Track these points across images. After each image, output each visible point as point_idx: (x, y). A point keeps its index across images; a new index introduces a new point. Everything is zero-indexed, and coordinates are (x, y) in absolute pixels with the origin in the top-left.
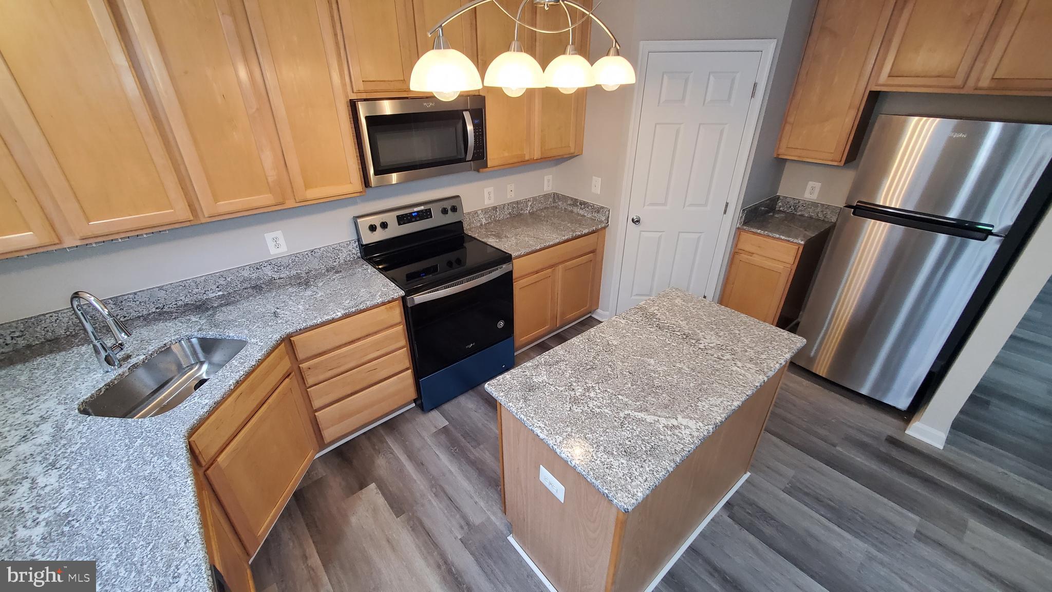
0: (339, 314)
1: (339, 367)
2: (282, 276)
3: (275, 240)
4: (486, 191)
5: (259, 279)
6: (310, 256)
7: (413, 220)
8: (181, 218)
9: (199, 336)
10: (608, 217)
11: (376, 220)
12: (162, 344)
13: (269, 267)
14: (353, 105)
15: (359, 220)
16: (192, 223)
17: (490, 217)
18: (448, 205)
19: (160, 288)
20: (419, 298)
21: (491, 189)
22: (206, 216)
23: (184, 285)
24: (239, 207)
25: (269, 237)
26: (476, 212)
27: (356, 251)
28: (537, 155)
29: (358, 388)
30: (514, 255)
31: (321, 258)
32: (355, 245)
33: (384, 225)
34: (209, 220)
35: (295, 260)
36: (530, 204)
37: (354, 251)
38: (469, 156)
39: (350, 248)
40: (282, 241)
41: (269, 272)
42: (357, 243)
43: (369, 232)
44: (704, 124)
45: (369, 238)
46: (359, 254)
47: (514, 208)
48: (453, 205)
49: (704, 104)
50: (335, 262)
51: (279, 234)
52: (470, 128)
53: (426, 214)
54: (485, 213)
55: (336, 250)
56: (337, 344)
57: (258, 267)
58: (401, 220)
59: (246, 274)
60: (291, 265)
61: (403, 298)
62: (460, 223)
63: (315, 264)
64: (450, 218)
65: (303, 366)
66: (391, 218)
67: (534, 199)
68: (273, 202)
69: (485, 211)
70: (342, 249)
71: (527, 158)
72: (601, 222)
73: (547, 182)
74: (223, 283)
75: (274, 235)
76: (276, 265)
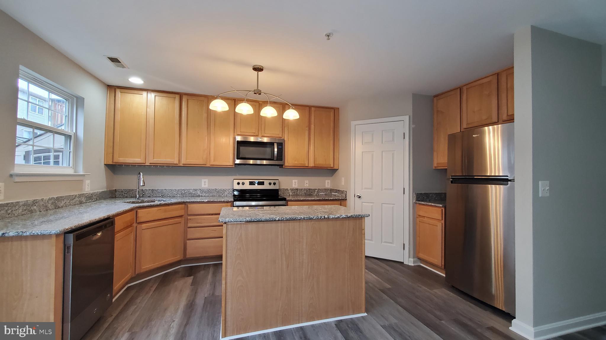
0: (206, 201)
2: (202, 195)
3: (205, 182)
4: (294, 181)
6: (214, 190)
8: (175, 163)
10: (346, 194)
11: (240, 181)
13: (199, 191)
14: (235, 138)
15: (234, 181)
16: (178, 165)
17: (294, 192)
18: (272, 182)
19: (165, 189)
21: (296, 181)
22: (182, 163)
25: (203, 181)
26: (287, 189)
28: (312, 164)
29: (206, 237)
30: (288, 199)
31: (218, 192)
33: (243, 184)
34: (182, 165)
35: (209, 191)
36: (317, 191)
38: (275, 159)
39: (229, 191)
40: (207, 183)
42: (232, 190)
43: (237, 185)
44: (384, 151)
45: (236, 187)
46: (233, 194)
47: (307, 191)
48: (275, 182)
49: (382, 142)
51: (207, 180)
52: (276, 150)
53: (262, 184)
55: (225, 191)
56: (203, 213)
57: (196, 190)
58: (251, 183)
59: (191, 191)
60: (207, 192)
61: (233, 202)
62: (277, 190)
63: (215, 194)
64: (273, 187)
65: (189, 217)
66: (247, 182)
67: (319, 189)
68: (203, 164)
69: (292, 190)
71: (307, 165)
72: (343, 197)
73: (327, 183)
74: (183, 192)
75: (205, 180)
76: (202, 191)
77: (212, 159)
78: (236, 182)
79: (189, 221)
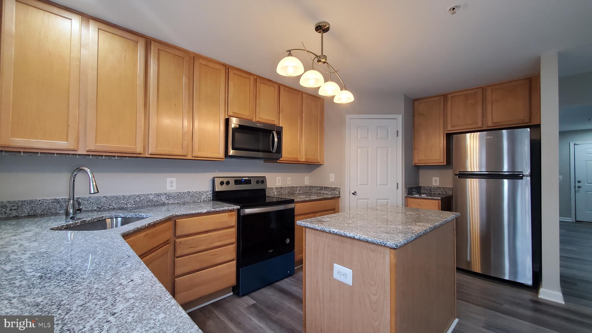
0: (205, 211)
1: (196, 247)
2: (169, 202)
3: (171, 183)
4: (278, 178)
5: (157, 202)
6: (187, 194)
7: (242, 183)
8: (137, 151)
9: (122, 216)
10: (340, 192)
11: (224, 180)
12: (101, 216)
13: (164, 196)
14: (227, 122)
15: (215, 179)
16: (141, 156)
17: (279, 192)
18: (260, 180)
19: (104, 197)
20: (248, 211)
21: (280, 178)
22: (149, 153)
24: (166, 153)
25: (169, 180)
26: (272, 188)
27: (210, 195)
28: (303, 160)
29: (204, 266)
30: (295, 201)
31: (192, 196)
32: (210, 193)
33: (228, 183)
34: (149, 156)
35: (179, 195)
36: (298, 189)
37: (209, 196)
38: (274, 151)
39: (208, 194)
40: (174, 184)
41: (163, 199)
42: (212, 192)
43: (220, 185)
44: (379, 147)
45: (218, 188)
46: (212, 198)
47: (290, 189)
48: (262, 180)
49: (377, 139)
50: (198, 200)
51: (174, 179)
52: (276, 140)
53: (248, 182)
54: (277, 189)
55: (200, 193)
56: (199, 231)
57: (159, 195)
58: (237, 182)
59: (151, 197)
60: (176, 197)
61: (238, 210)
62: (264, 191)
63: (188, 199)
64: (260, 186)
65: (178, 240)
66: (232, 181)
67: (300, 187)
68: (181, 154)
70: (204, 193)
71: (298, 160)
72: (337, 194)
73: (307, 180)
74: (138, 200)
75: (171, 179)
76: (169, 196)
78: (217, 181)
79: (177, 247)
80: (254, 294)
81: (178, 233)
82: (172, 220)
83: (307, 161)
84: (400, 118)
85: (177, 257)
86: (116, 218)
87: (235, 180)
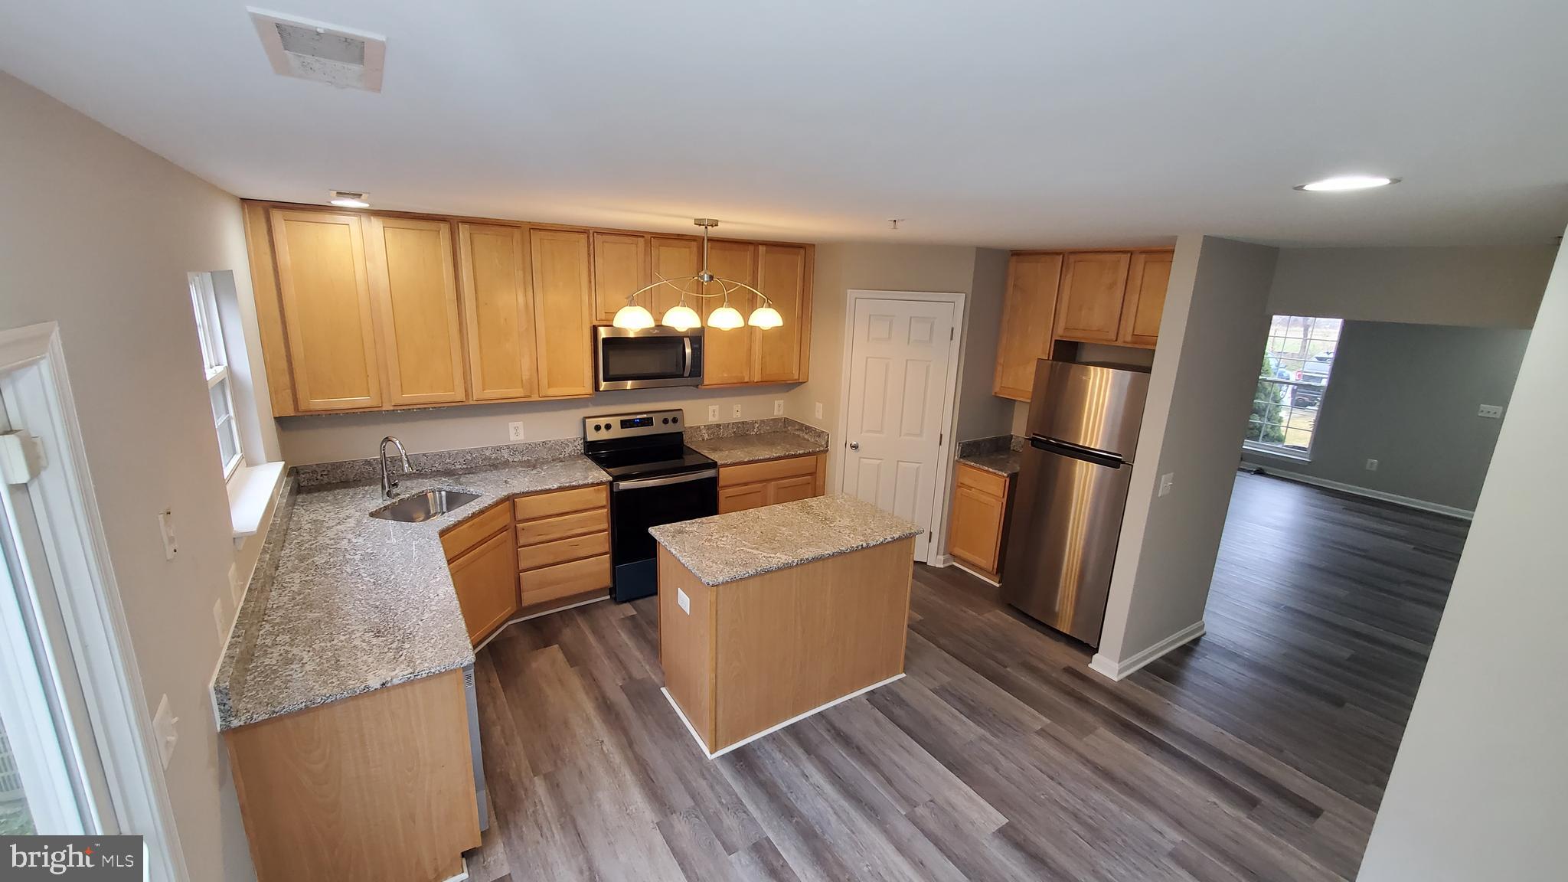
0: (555, 486)
1: (547, 534)
2: (515, 460)
3: (516, 428)
4: (711, 408)
5: (496, 459)
6: (541, 446)
7: (635, 426)
8: (457, 399)
9: (447, 490)
10: (828, 441)
11: (602, 422)
12: (421, 490)
13: (507, 450)
14: (595, 330)
15: (587, 420)
16: (464, 404)
17: (713, 433)
18: (670, 417)
19: (424, 455)
20: (624, 485)
21: (716, 407)
22: (474, 400)
23: (440, 455)
24: (499, 396)
25: (512, 425)
26: (699, 427)
27: (581, 447)
28: (757, 378)
29: (558, 560)
30: (719, 463)
31: (550, 449)
32: (580, 442)
33: (608, 427)
34: (475, 403)
35: (529, 448)
36: (757, 425)
37: (579, 447)
38: (687, 374)
39: (576, 444)
40: (521, 432)
41: (505, 454)
42: (582, 440)
43: (595, 431)
44: (911, 360)
45: (593, 436)
46: (583, 451)
47: (739, 427)
48: (675, 417)
49: (909, 342)
50: (561, 454)
51: (520, 424)
52: (688, 351)
53: (647, 422)
54: (708, 429)
55: (564, 444)
56: (549, 514)
57: (498, 449)
58: (625, 424)
59: (488, 453)
60: (525, 451)
61: (611, 483)
62: (680, 434)
63: (544, 454)
64: (671, 428)
65: (518, 525)
66: (615, 422)
67: (762, 421)
68: (522, 395)
69: (708, 427)
70: (569, 443)
71: (746, 380)
72: (822, 446)
73: (778, 407)
74: (470, 458)
75: (516, 424)
76: (513, 449)
77: (544, 382)
78: (591, 423)
79: (520, 534)
80: (639, 602)
81: (519, 516)
82: (511, 500)
83: (765, 379)
84: (960, 299)
85: (520, 547)
86: (440, 491)
87: (621, 421)
